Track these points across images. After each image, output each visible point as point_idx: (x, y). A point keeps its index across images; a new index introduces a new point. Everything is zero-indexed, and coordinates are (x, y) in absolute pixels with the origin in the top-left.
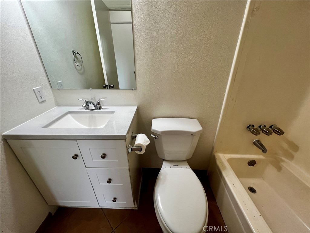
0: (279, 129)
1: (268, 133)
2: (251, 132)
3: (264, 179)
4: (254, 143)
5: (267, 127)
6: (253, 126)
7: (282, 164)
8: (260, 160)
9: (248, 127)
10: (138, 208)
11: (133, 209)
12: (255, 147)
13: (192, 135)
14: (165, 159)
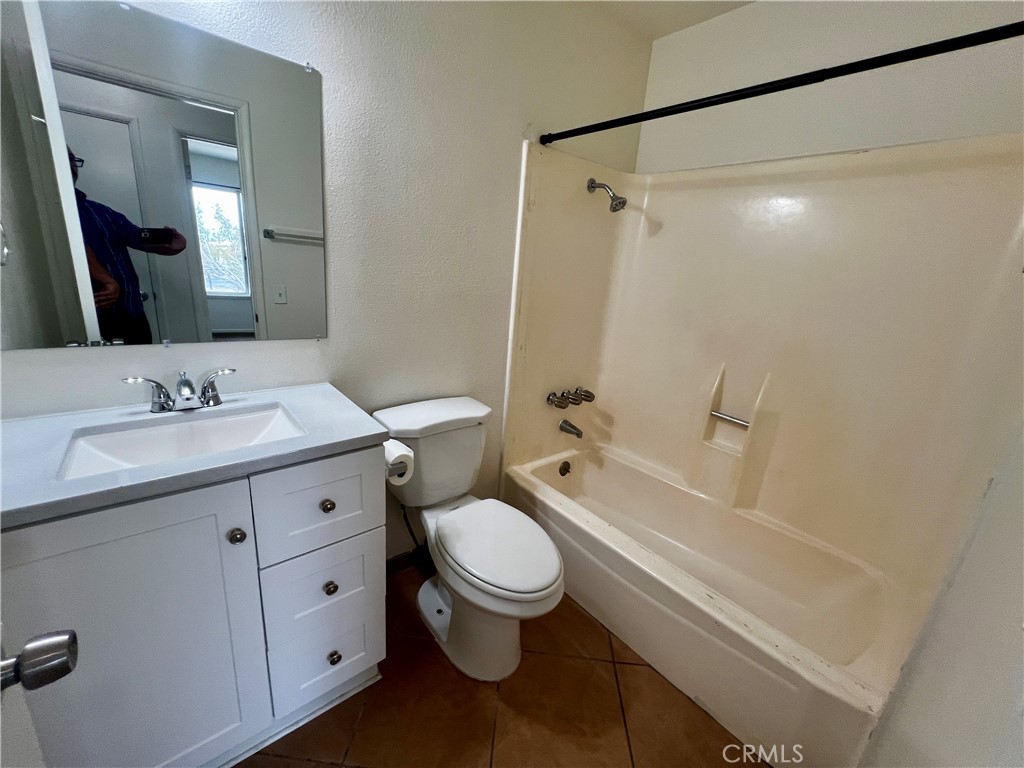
0: (587, 392)
1: (577, 402)
2: (556, 405)
3: (585, 495)
4: (562, 428)
5: (573, 392)
6: (555, 394)
7: (603, 452)
8: (574, 457)
9: (548, 399)
10: (382, 675)
11: (369, 684)
12: (564, 433)
13: (480, 424)
14: (424, 504)
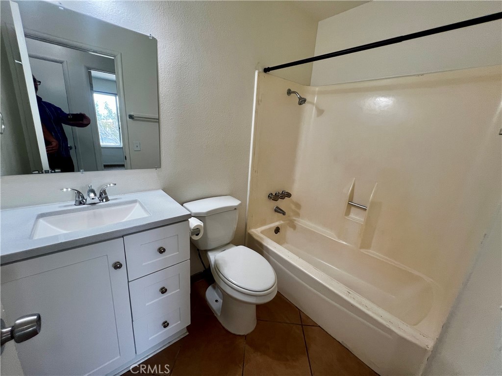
0: (288, 193)
1: (283, 198)
2: (272, 199)
3: (287, 243)
4: (276, 211)
5: (281, 193)
6: (272, 194)
7: (295, 222)
8: (281, 225)
9: (269, 196)
10: (189, 332)
11: (182, 337)
12: (277, 213)
13: (235, 209)
14: (208, 249)
